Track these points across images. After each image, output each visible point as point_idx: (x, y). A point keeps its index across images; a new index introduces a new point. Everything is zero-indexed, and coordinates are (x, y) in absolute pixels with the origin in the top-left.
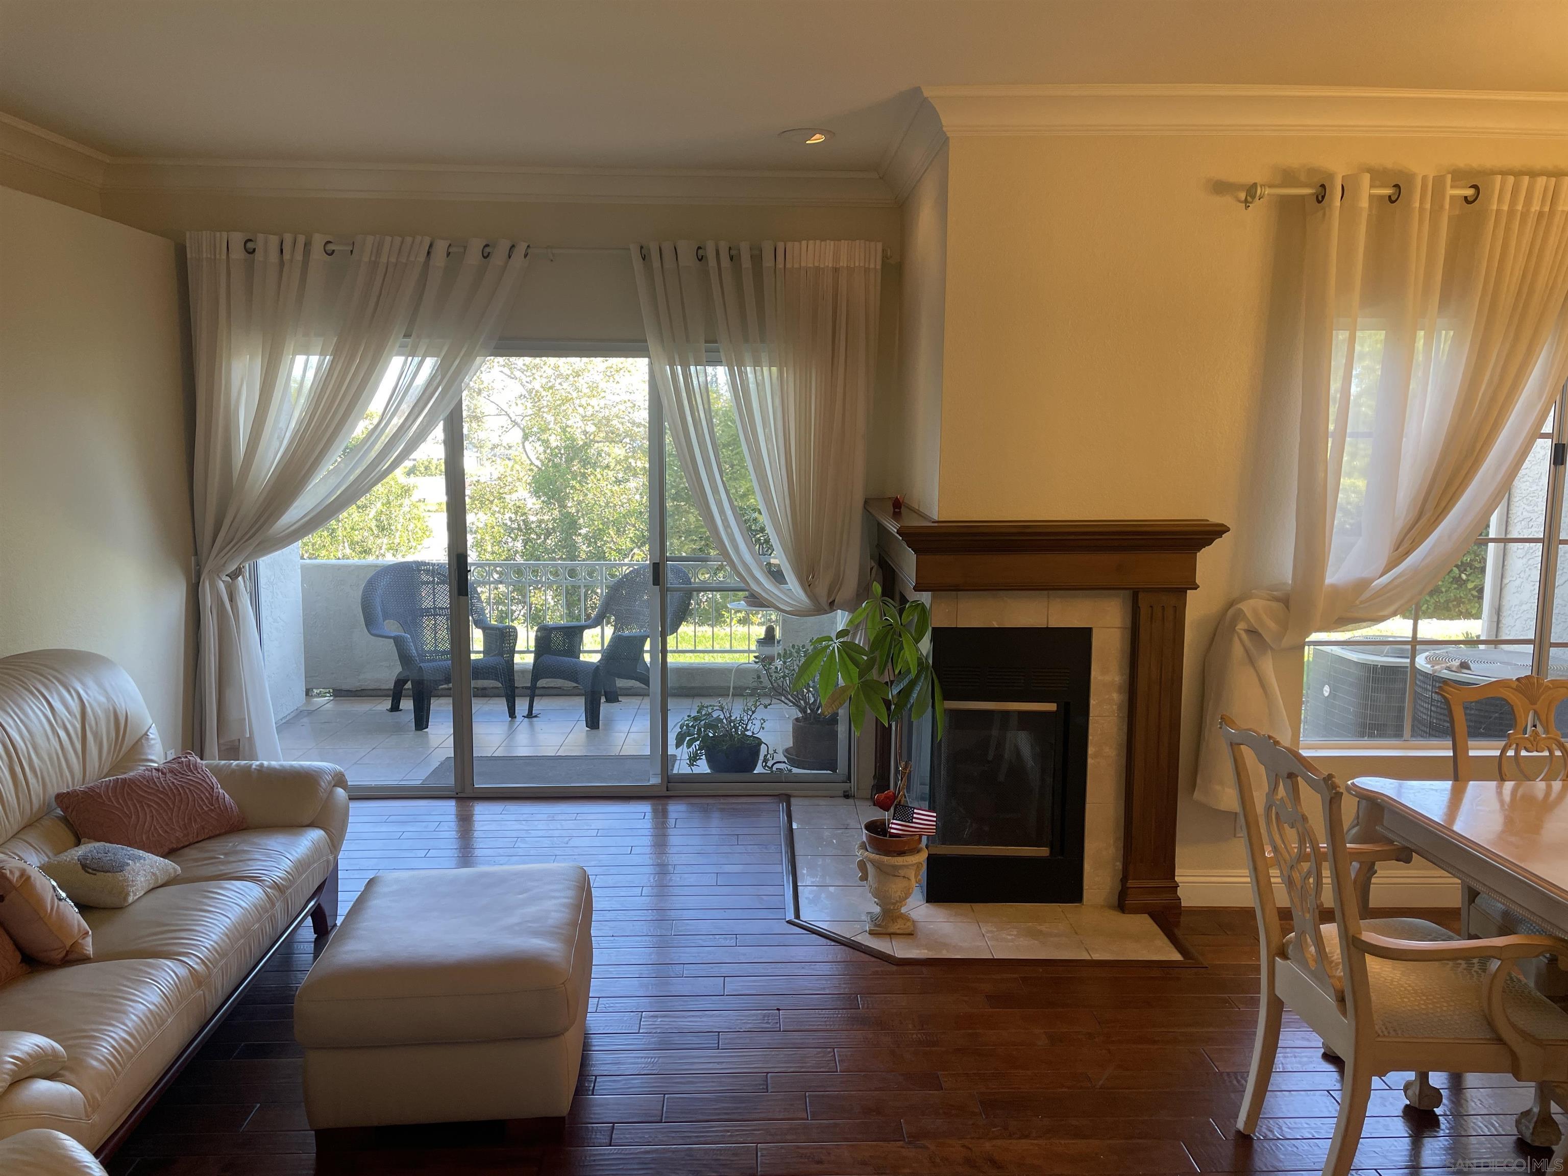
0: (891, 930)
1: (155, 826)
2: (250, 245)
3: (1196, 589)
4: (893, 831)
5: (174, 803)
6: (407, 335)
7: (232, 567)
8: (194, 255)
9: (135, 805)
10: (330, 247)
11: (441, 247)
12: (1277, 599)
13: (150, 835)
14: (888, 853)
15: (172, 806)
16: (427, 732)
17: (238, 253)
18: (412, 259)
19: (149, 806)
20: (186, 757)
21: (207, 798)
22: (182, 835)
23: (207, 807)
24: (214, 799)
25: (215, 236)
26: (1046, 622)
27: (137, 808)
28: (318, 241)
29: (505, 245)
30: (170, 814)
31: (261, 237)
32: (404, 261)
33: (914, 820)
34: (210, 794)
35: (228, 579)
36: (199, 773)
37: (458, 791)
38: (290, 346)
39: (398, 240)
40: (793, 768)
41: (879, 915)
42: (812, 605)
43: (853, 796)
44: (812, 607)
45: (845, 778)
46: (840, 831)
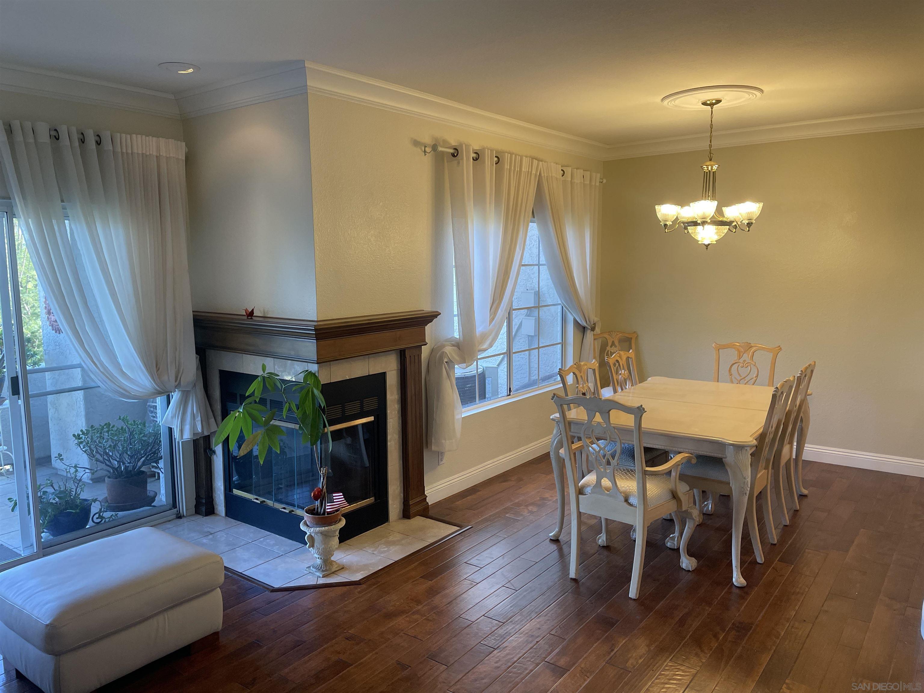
0: (333, 570)
3: (426, 345)
4: (328, 510)
12: (453, 345)
14: (328, 524)
33: (335, 501)
40: (117, 513)
41: (322, 565)
42: (156, 390)
43: (184, 516)
44: (155, 391)
45: (171, 506)
46: (211, 536)
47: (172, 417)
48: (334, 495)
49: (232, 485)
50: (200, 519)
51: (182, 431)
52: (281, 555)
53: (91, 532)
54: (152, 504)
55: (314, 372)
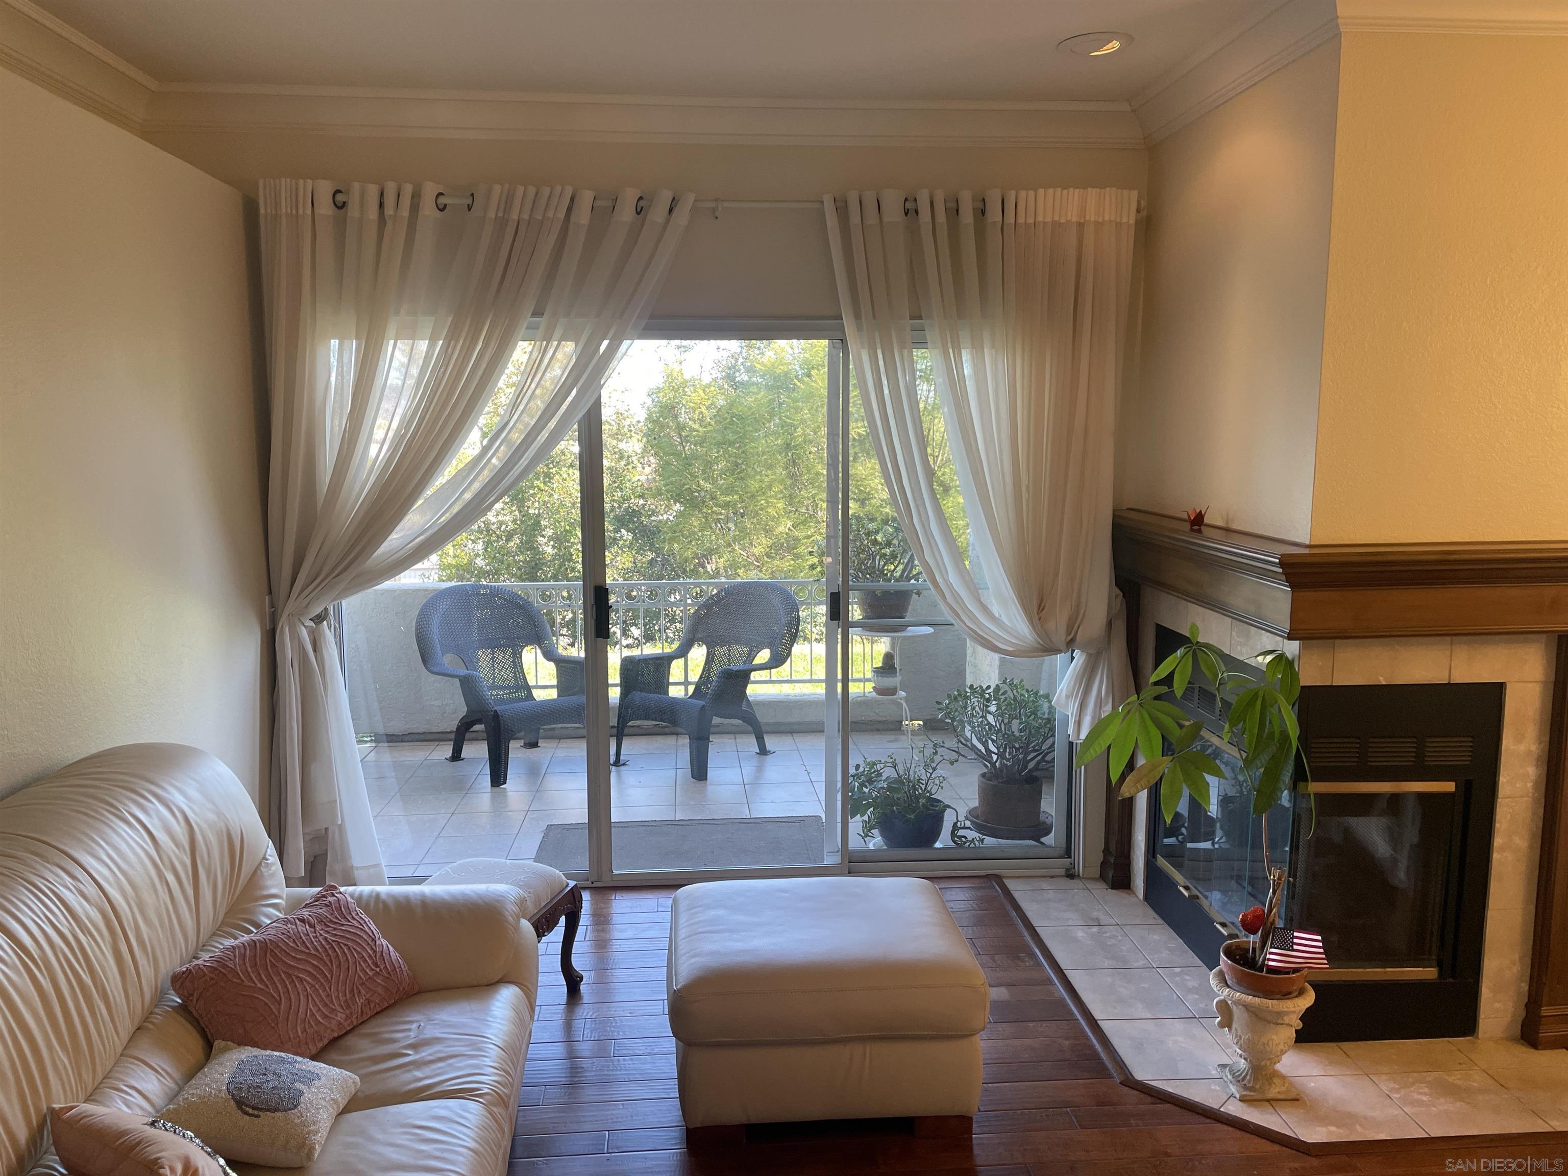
0: (1271, 1095)
1: (311, 1010)
2: (340, 198)
4: (1271, 963)
5: (331, 972)
6: (537, 313)
7: (318, 610)
8: (269, 211)
9: (284, 981)
10: (442, 200)
11: (586, 198)
13: (307, 1027)
14: (1268, 994)
15: (329, 976)
16: (505, 789)
17: (325, 208)
18: (550, 214)
19: (301, 980)
20: (333, 895)
21: (370, 956)
22: (344, 1016)
23: (372, 970)
24: (378, 957)
25: (297, 185)
26: (1447, 675)
27: (286, 986)
28: (430, 190)
29: (666, 196)
30: (327, 989)
31: (356, 186)
32: (540, 218)
33: (1295, 947)
34: (372, 949)
35: (312, 624)
36: (354, 919)
37: (593, 880)
38: (392, 328)
39: (532, 190)
40: (984, 837)
41: (1247, 1074)
42: (1039, 643)
43: (1079, 875)
44: (1037, 646)
45: (1062, 852)
46: (1095, 929)
47: (1067, 697)
48: (1296, 934)
49: (1158, 849)
50: (1101, 890)
51: (1079, 724)
52: (1191, 1015)
53: (943, 857)
54: (1042, 840)
55: (1290, 657)
